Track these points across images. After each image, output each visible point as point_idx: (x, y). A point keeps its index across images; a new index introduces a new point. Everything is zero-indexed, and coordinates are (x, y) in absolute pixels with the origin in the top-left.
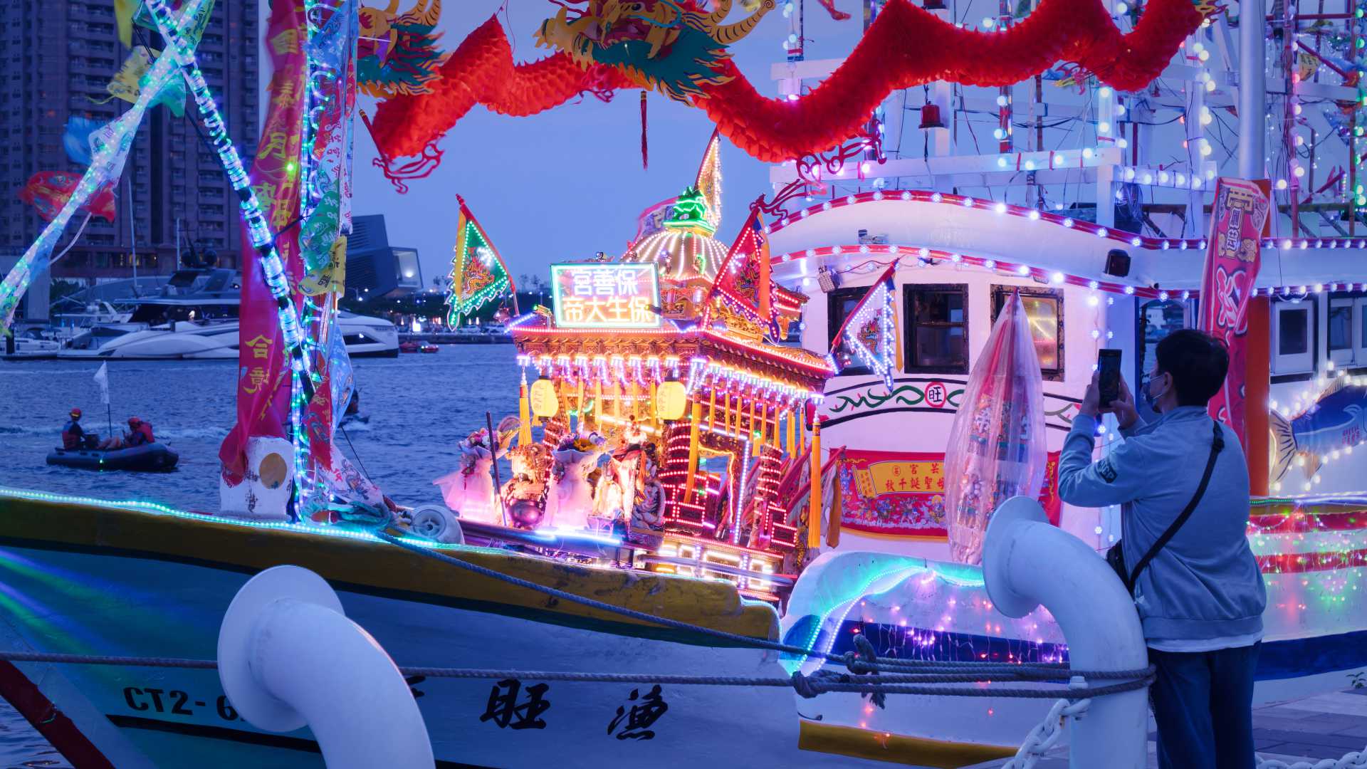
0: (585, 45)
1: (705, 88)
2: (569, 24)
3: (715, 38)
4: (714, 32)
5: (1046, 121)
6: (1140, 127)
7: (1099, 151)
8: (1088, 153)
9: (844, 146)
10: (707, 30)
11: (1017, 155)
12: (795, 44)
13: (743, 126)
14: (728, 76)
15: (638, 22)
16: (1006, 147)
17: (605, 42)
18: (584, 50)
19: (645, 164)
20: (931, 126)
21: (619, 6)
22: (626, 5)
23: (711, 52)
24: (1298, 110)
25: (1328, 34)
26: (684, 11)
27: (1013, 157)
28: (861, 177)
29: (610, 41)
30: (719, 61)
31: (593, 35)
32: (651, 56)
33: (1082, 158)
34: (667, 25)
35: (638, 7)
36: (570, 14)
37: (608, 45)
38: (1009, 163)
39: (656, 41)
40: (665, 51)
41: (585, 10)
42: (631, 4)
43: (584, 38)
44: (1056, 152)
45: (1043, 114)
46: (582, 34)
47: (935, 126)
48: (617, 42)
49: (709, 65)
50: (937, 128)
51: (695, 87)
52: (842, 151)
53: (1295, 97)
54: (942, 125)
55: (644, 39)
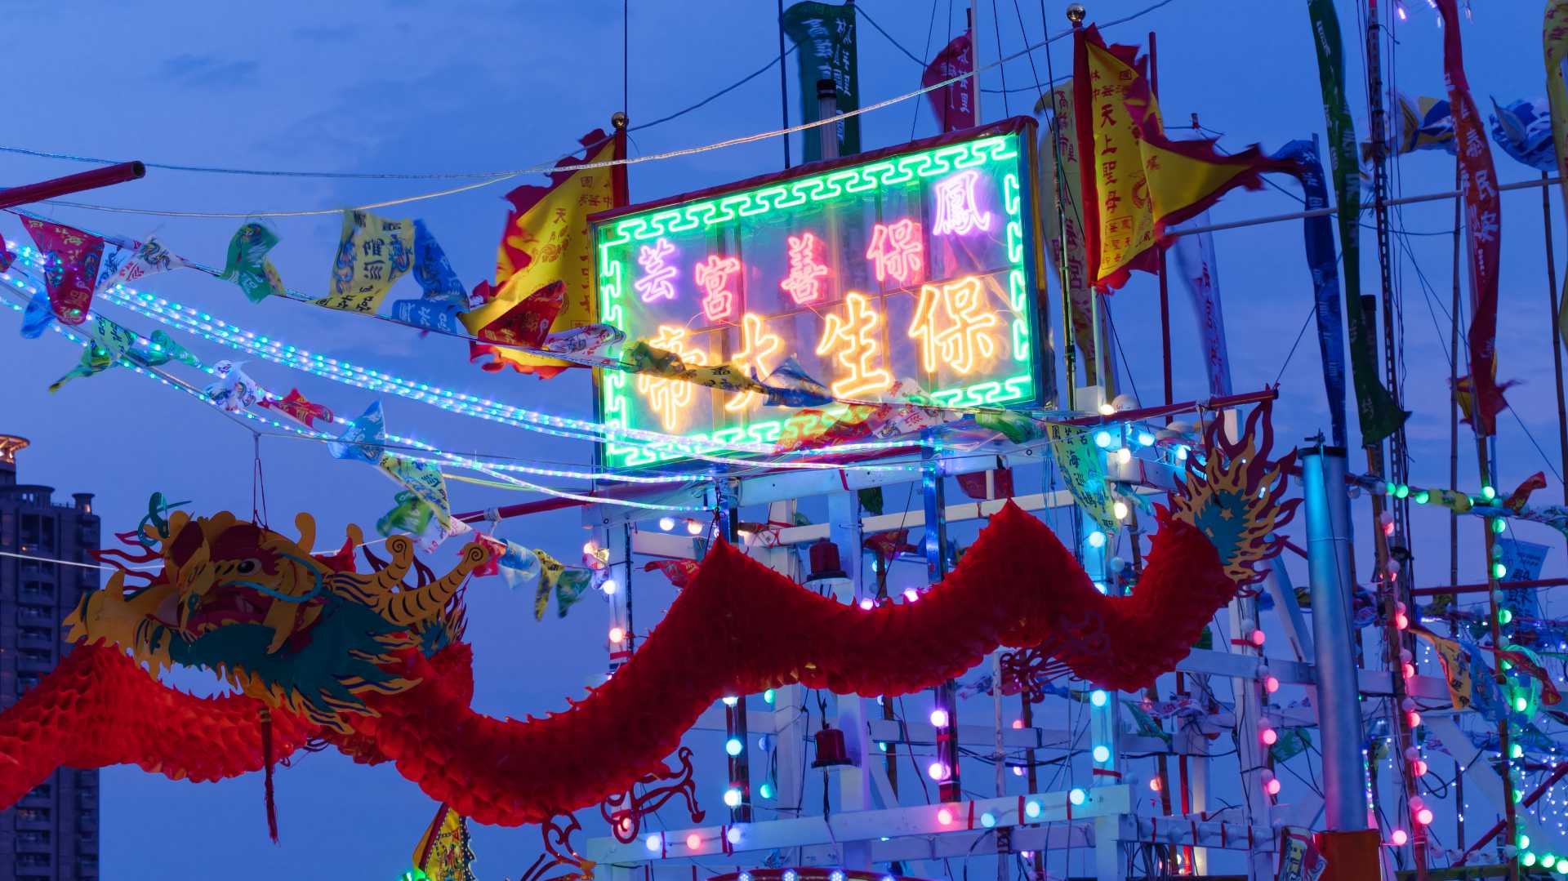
0: (157, 635)
1: (371, 699)
2: (128, 598)
3: (386, 615)
4: (384, 604)
5: (1041, 755)
6: (1190, 760)
7: (1095, 793)
8: (1077, 797)
9: (638, 795)
10: (371, 601)
11: (968, 804)
12: (620, 645)
13: (441, 762)
14: (410, 678)
15: (250, 594)
16: (950, 792)
17: (192, 625)
18: (154, 645)
19: (274, 833)
20: (830, 764)
21: (211, 567)
22: (225, 564)
23: (379, 639)
24: (1416, 720)
25: (1467, 617)
26: (331, 572)
27: (962, 807)
28: (728, 848)
29: (201, 627)
30: (391, 654)
31: (171, 618)
32: (272, 649)
33: (1069, 804)
34: (299, 597)
35: (250, 567)
36: (129, 580)
37: (198, 633)
38: (955, 818)
39: (282, 622)
40: (298, 640)
41: (157, 574)
42: (237, 562)
43: (156, 624)
44: (1028, 797)
45: (1035, 745)
46: (150, 617)
47: (838, 763)
48: (212, 627)
49: (375, 661)
50: (841, 767)
51: (353, 699)
52: (636, 803)
53: (1409, 701)
54: (848, 762)
55: (262, 621)
